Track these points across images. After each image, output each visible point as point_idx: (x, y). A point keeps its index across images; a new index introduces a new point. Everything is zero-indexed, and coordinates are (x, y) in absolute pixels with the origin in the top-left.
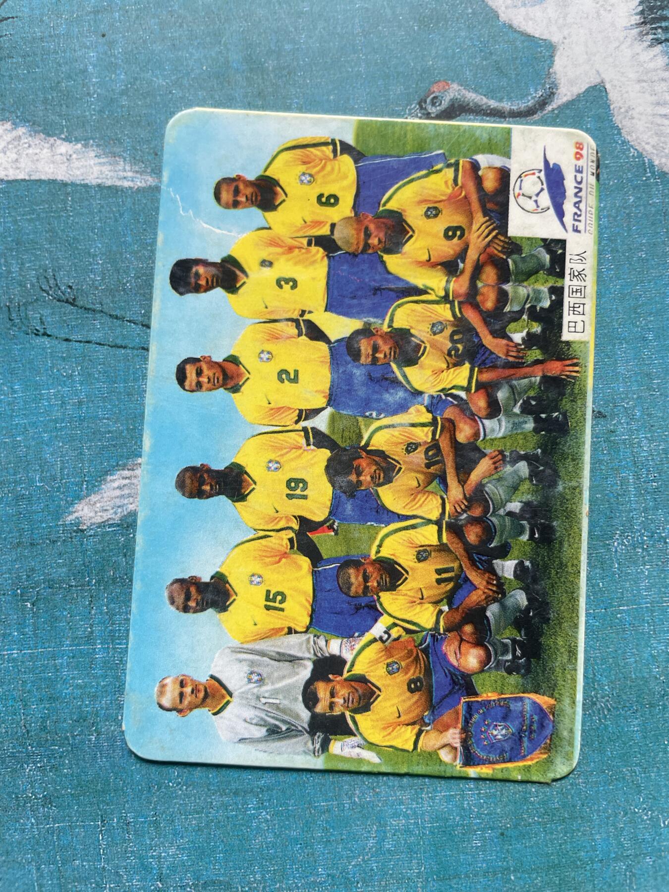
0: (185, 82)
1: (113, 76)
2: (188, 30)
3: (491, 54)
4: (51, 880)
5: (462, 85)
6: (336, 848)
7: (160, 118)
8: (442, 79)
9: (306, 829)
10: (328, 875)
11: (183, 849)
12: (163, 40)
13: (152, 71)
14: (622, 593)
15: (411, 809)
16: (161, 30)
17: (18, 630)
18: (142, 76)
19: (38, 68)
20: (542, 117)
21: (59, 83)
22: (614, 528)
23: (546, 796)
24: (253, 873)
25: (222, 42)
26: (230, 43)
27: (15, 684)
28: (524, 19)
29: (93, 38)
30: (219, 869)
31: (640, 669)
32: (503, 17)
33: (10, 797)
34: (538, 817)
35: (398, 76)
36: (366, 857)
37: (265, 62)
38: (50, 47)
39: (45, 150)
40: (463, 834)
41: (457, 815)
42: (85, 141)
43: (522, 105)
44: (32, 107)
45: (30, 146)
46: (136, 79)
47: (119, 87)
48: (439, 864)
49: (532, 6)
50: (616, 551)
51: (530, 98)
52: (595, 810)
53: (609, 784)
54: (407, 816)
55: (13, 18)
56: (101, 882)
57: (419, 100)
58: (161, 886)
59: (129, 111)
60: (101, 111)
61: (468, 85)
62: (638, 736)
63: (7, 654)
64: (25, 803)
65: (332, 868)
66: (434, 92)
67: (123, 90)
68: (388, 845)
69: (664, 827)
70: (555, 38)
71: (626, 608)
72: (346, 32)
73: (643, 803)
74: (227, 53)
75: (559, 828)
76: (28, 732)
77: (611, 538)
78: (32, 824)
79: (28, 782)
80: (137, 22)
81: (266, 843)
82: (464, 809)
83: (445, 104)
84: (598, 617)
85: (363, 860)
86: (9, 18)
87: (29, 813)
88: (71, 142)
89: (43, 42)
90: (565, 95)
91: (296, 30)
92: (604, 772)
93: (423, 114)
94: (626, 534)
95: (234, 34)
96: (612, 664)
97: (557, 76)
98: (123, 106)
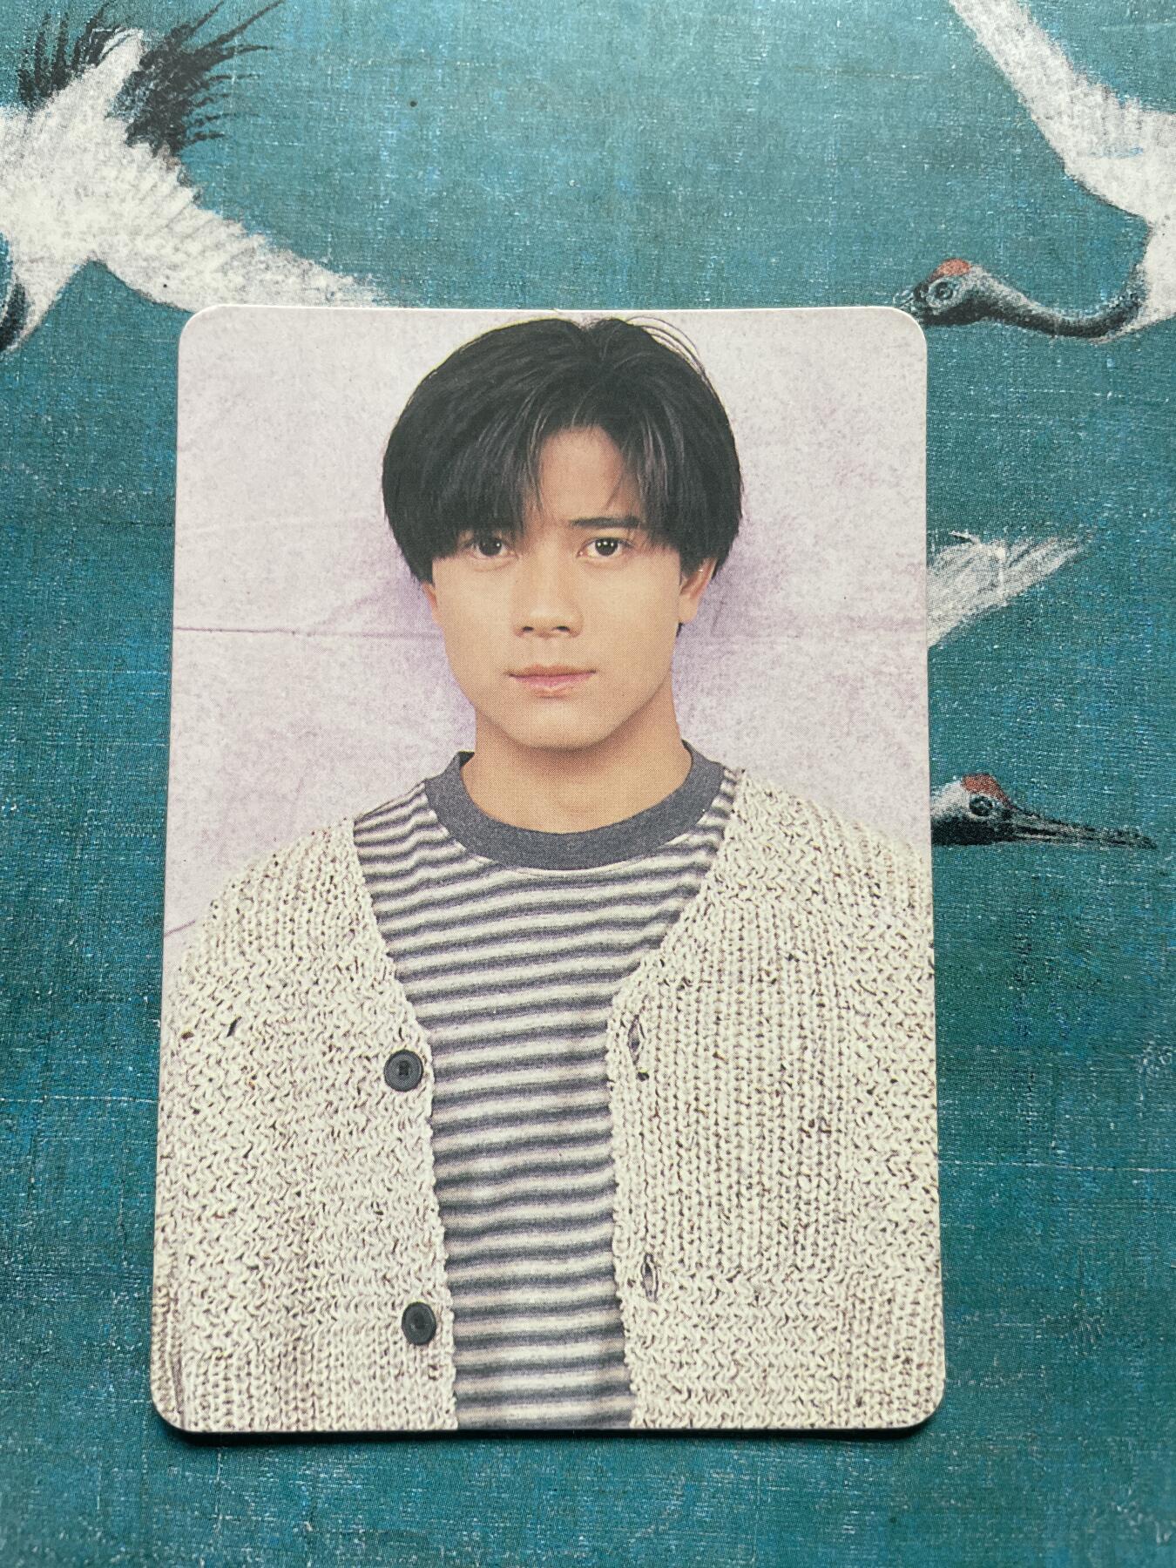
0: (537, 200)
1: (421, 173)
2: (554, 117)
3: (1044, 226)
4: (126, 1495)
5: (989, 271)
6: (614, 1505)
7: (487, 254)
8: (958, 255)
9: (567, 1466)
10: (594, 1550)
11: (358, 1471)
12: (509, 127)
13: (486, 175)
14: (1147, 1143)
15: (748, 1456)
16: (510, 108)
17: (135, 1063)
18: (468, 180)
19: (299, 140)
20: (1114, 341)
21: (330, 170)
22: (1146, 1033)
23: (975, 1466)
24: (470, 1528)
25: (607, 145)
26: (619, 148)
27: (117, 1152)
28: (1105, 177)
29: (396, 105)
30: (413, 1513)
31: (1159, 1277)
32: (1072, 169)
33: (79, 1343)
34: (956, 1500)
35: (886, 240)
36: (661, 1527)
37: (672, 187)
38: (321, 108)
39: (292, 280)
40: (828, 1511)
41: (823, 1478)
42: (360, 272)
43: (1084, 317)
44: (280, 203)
45: (267, 268)
46: (457, 184)
47: (428, 192)
48: (780, 1556)
49: (1121, 157)
50: (1145, 1073)
51: (1097, 307)
52: (1051, 1500)
53: (1081, 1461)
54: (738, 1469)
55: (266, 48)
56: (209, 1509)
57: (916, 285)
58: (310, 1529)
59: (438, 236)
60: (394, 228)
61: (998, 272)
62: (1140, 1386)
63: (110, 1101)
64: (103, 1357)
65: (603, 1537)
66: (942, 276)
67: (433, 199)
68: (700, 1513)
69: (1163, 1544)
70: (1151, 216)
71: (1148, 1170)
72: (811, 158)
73: (1133, 1497)
74: (613, 164)
75: (989, 1522)
76: (126, 1236)
77: (1139, 1051)
78: (109, 1394)
79: (113, 1321)
80: (471, 90)
81: (498, 1480)
82: (834, 1469)
83: (958, 297)
84: (1099, 1178)
85: (656, 1532)
86: (259, 47)
87: (106, 1374)
88: (335, 272)
89: (311, 97)
90: (1156, 310)
91: (730, 142)
92: (1076, 1439)
93: (920, 308)
94: (1165, 1048)
95: (628, 134)
96: (1112, 1261)
97: (1148, 278)
98: (429, 225)
